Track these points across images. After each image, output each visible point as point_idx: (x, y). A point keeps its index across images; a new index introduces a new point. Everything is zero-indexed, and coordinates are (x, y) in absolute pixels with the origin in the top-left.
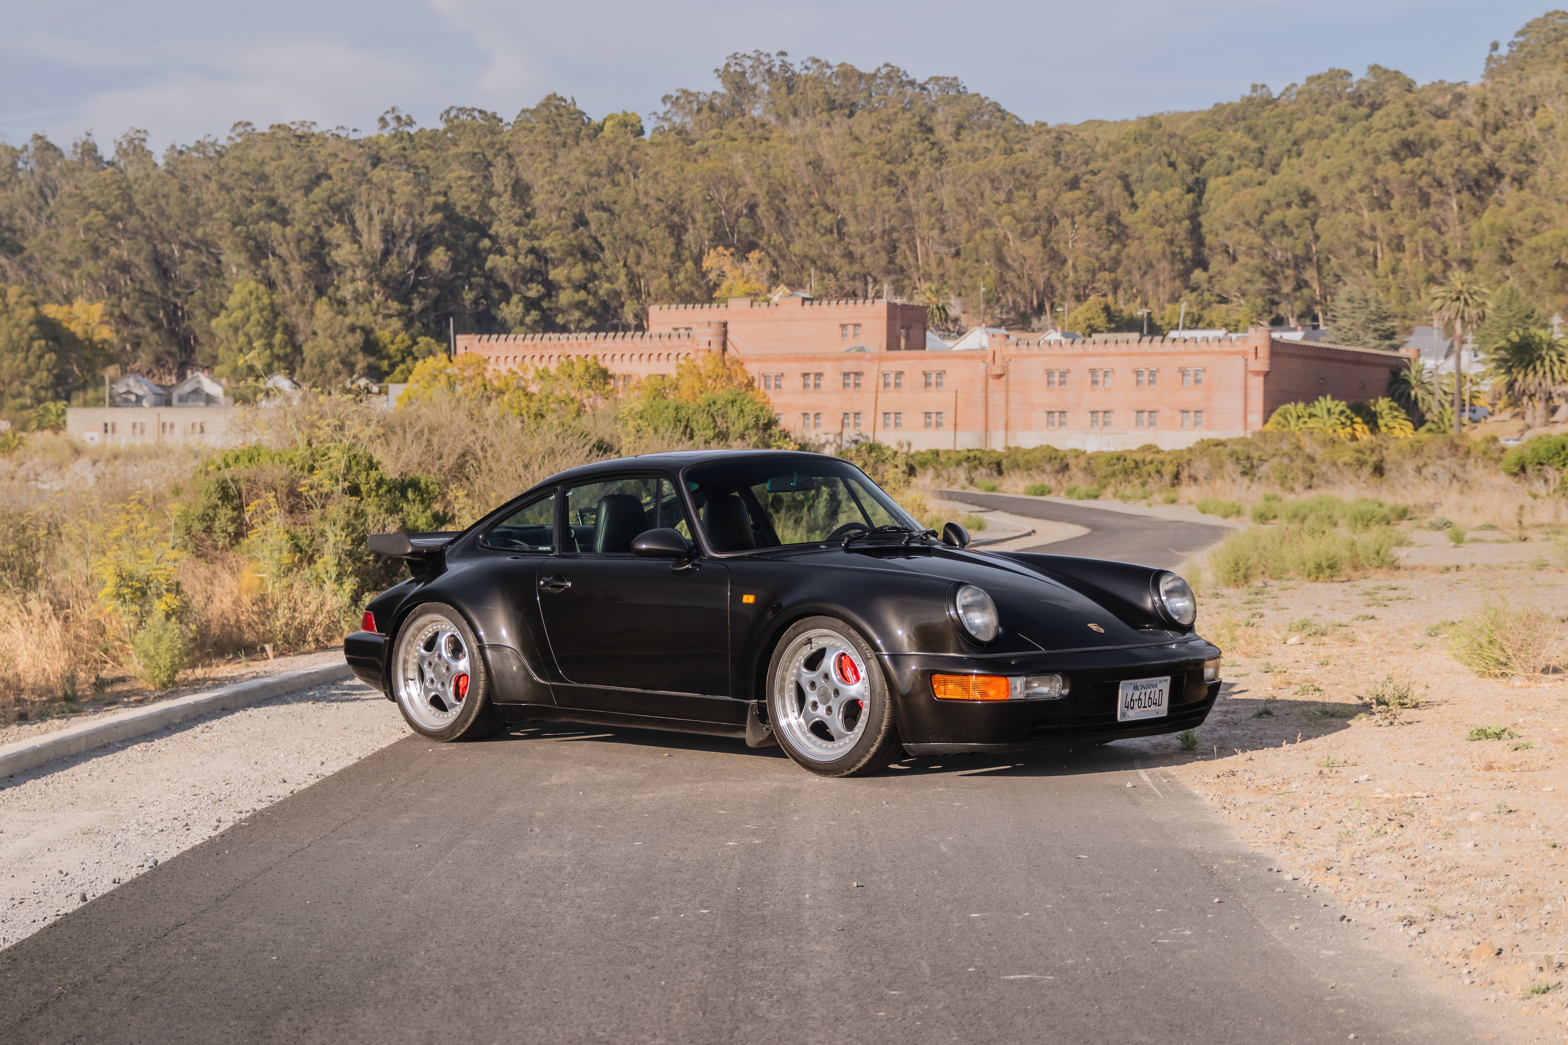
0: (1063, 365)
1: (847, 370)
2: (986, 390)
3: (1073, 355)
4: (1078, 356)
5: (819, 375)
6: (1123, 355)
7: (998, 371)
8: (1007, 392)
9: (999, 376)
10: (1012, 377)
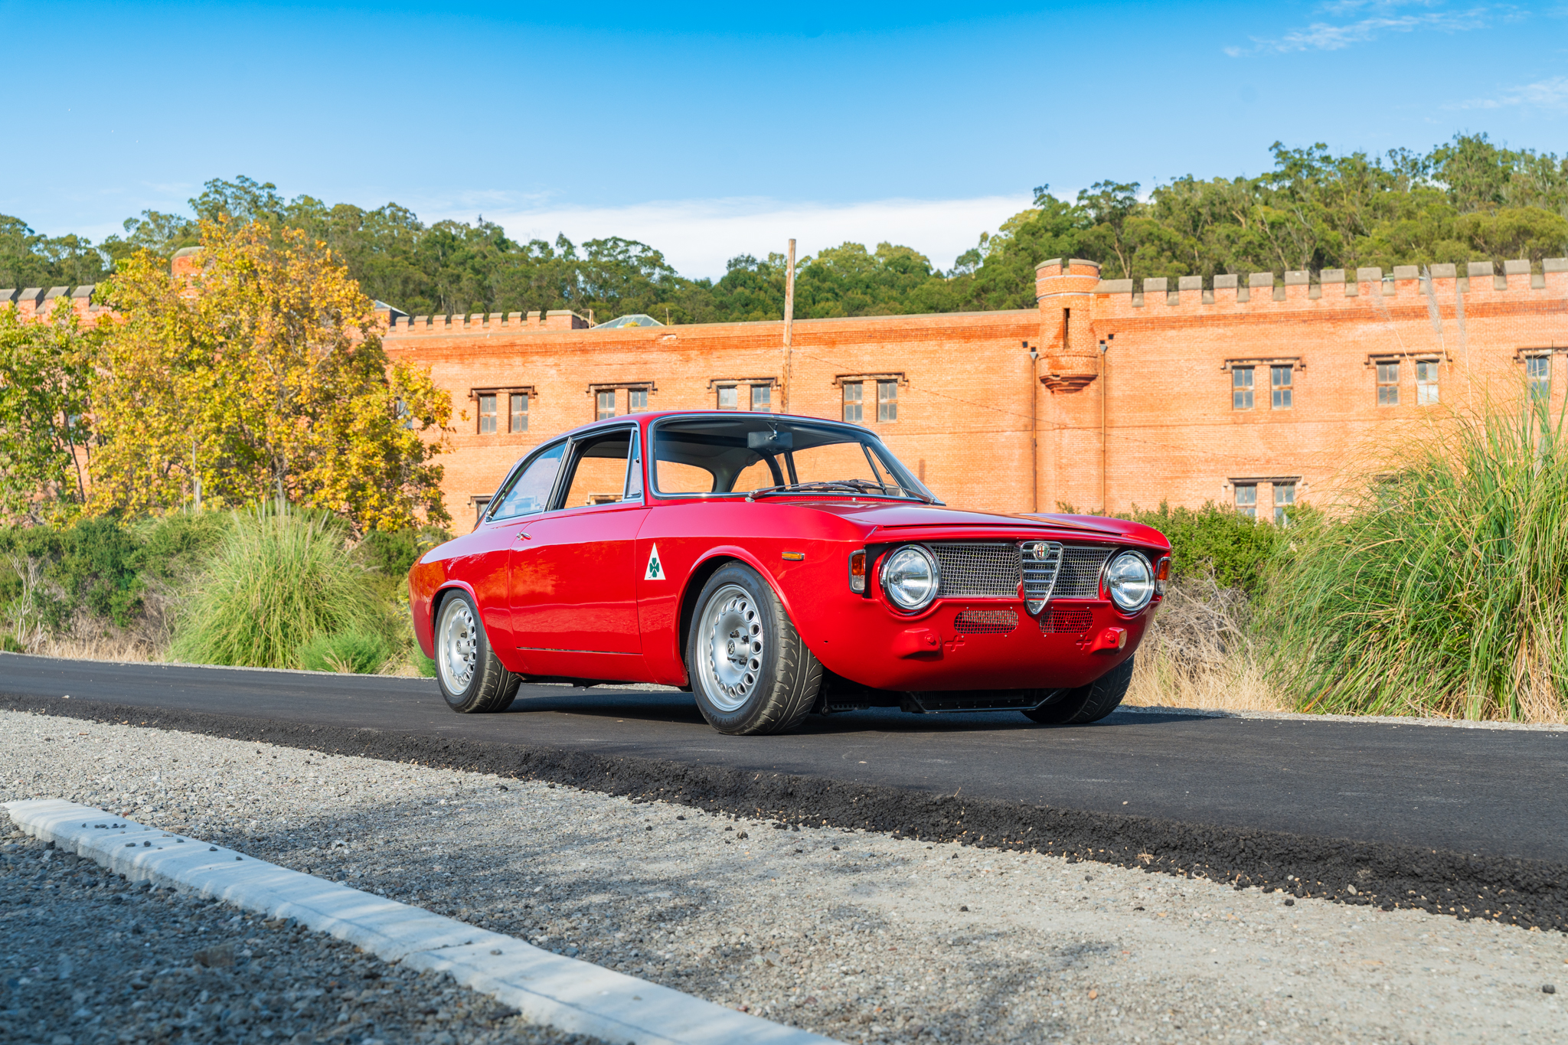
0: (1282, 342)
1: (605, 377)
2: (1033, 424)
3: (1312, 318)
4: (1333, 317)
5: (524, 393)
6: (1482, 310)
7: (1078, 367)
8: (1104, 428)
9: (1079, 383)
10: (1119, 385)
